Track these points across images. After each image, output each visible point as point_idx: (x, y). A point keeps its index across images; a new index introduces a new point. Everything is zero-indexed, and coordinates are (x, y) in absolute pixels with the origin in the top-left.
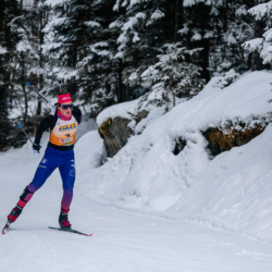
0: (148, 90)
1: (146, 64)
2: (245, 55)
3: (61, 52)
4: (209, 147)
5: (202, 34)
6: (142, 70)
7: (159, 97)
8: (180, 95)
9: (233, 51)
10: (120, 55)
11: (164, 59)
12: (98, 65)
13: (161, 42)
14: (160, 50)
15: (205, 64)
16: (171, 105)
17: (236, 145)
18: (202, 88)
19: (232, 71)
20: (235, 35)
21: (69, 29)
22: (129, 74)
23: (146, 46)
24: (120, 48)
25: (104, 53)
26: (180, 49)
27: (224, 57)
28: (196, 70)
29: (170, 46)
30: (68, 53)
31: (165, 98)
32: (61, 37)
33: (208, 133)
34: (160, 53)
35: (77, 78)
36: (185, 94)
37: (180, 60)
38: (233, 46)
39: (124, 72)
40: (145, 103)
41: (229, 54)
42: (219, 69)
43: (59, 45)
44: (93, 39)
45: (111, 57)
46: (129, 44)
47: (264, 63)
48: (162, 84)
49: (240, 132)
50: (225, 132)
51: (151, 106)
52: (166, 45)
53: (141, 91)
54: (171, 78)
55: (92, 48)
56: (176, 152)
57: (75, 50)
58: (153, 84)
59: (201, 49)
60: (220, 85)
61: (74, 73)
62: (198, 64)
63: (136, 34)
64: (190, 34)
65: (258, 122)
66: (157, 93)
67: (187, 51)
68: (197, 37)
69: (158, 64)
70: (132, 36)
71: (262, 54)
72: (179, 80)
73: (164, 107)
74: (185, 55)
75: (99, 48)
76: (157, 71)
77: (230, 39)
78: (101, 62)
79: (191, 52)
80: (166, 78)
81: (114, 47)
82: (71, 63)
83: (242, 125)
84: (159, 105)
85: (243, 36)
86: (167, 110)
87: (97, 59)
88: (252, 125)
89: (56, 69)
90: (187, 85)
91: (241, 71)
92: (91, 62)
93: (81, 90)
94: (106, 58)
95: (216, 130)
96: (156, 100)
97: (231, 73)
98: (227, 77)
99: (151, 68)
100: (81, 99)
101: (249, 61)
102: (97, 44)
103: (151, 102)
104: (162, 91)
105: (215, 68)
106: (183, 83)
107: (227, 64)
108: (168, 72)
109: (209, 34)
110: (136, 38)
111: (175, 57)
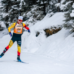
0: (28, 18)
1: (28, 11)
2: (56, 8)
3: (4, 8)
4: (46, 34)
5: (44, 2)
6: (27, 13)
7: (32, 20)
8: (38, 20)
9: (52, 7)
10: (20, 9)
11: (33, 10)
13: (32, 5)
14: (32, 7)
15: (44, 11)
16: (35, 22)
17: (54, 33)
18: (44, 17)
19: (52, 12)
20: (53, 2)
21: (6, 2)
22: (23, 14)
23: (28, 6)
24: (20, 7)
25: (16, 8)
26: (37, 7)
27: (50, 8)
29: (34, 6)
30: (6, 9)
31: (33, 21)
32: (4, 4)
33: (46, 30)
35: (9, 15)
36: (39, 19)
37: (37, 10)
38: (52, 5)
39: (21, 14)
40: (28, 22)
41: (51, 7)
42: (48, 12)
43: (3, 6)
44: (13, 4)
45: (18, 9)
46: (23, 5)
47: (61, 10)
48: (32, 17)
49: (55, 30)
50: (51, 30)
51: (29, 23)
52: (33, 6)
53: (27, 19)
54: (35, 15)
55: (12, 7)
56: (37, 36)
57: (8, 8)
58: (30, 17)
59: (43, 6)
60: (49, 16)
61: (7, 14)
62: (43, 11)
63: (25, 3)
64: (40, 2)
65: (60, 27)
66: (31, 19)
67: (39, 7)
68: (42, 3)
69: (31, 11)
70: (23, 3)
71: (60, 7)
72: (37, 15)
73: (33, 23)
74: (39, 8)
76: (31, 13)
77: (51, 3)
78: (15, 11)
79: (40, 7)
80: (33, 15)
82: (7, 11)
83: (55, 28)
84: (32, 23)
85: (55, 2)
86: (34, 24)
87: (14, 10)
88: (58, 28)
89: (2, 13)
90: (40, 17)
91: (55, 12)
92: (12, 11)
93: (10, 19)
94: (16, 10)
95: (48, 29)
96: (31, 21)
97: (52, 13)
98: (51, 14)
99: (29, 12)
100: (10, 21)
101: (57, 9)
102: (14, 6)
103: (29, 22)
104: (32, 18)
105: (47, 12)
106: (38, 16)
107: (51, 10)
108: (34, 13)
109: (45, 2)
110: (25, 4)
111: (36, 9)
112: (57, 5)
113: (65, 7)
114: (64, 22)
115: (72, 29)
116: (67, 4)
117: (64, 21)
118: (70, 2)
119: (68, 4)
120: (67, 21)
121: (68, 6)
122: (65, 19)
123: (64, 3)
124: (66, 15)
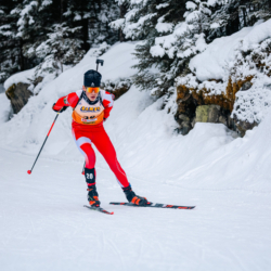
0: (42, 60)
1: (40, 40)
5: (82, 15)
6: (38, 45)
7: (50, 66)
8: (67, 63)
10: (20, 34)
11: (52, 36)
13: (52, 23)
14: (50, 29)
15: (85, 37)
16: (60, 71)
18: (82, 57)
19: (104, 43)
20: (107, 15)
22: (27, 49)
23: (39, 27)
24: (20, 29)
25: (8, 33)
26: (64, 29)
27: (100, 31)
28: (78, 43)
29: (57, 26)
31: (56, 67)
34: (50, 32)
36: (70, 62)
37: (65, 37)
39: (23, 48)
40: (40, 71)
42: (96, 41)
45: (14, 36)
46: (27, 26)
47: (126, 37)
48: (52, 56)
51: (44, 73)
52: (54, 25)
54: (59, 51)
58: (46, 56)
62: (81, 38)
63: (31, 18)
64: (73, 16)
65: (125, 83)
66: (48, 63)
67: (69, 30)
68: (78, 18)
69: (48, 41)
70: (28, 20)
71: (125, 31)
72: (65, 51)
73: (55, 73)
74: (68, 32)
75: (4, 30)
76: (48, 46)
77: (103, 18)
78: (7, 40)
79: (73, 30)
80: (55, 51)
81: (15, 28)
83: (113, 86)
84: (51, 72)
85: (113, 15)
86: (57, 75)
87: (3, 38)
88: (120, 86)
90: (72, 56)
91: (112, 43)
94: (10, 37)
96: (48, 69)
97: (104, 45)
98: (101, 48)
99: (43, 44)
102: (3, 27)
103: (44, 70)
104: (52, 61)
105: (93, 40)
106: (68, 54)
107: (102, 37)
108: (57, 46)
109: (87, 16)
110: (31, 21)
111: (60, 34)
112: (117, 24)
113: (136, 30)
114: (137, 70)
115: (156, 89)
116: (142, 20)
117: (135, 67)
118: (150, 16)
119: (145, 22)
120: (143, 66)
121: (144, 27)
122: (137, 61)
123: (135, 20)
124: (140, 50)
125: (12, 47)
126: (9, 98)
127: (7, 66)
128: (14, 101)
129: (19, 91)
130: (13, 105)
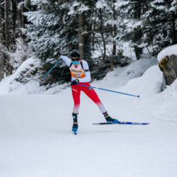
12: (157, 17)
75: (157, 4)
125: (164, 21)
126: (162, 69)
127: (159, 39)
128: (167, 73)
129: (172, 63)
130: (165, 77)
